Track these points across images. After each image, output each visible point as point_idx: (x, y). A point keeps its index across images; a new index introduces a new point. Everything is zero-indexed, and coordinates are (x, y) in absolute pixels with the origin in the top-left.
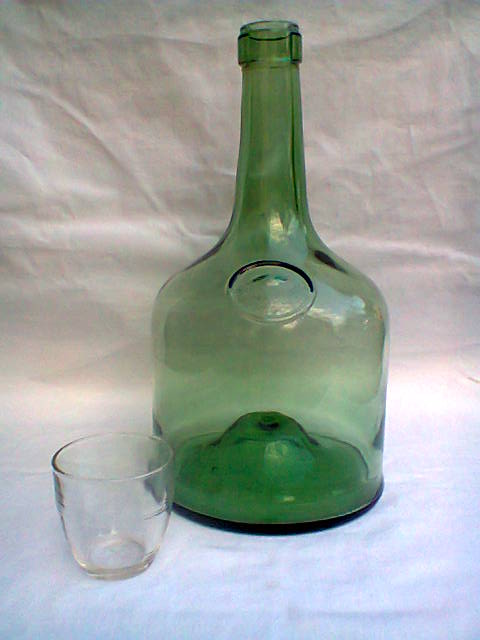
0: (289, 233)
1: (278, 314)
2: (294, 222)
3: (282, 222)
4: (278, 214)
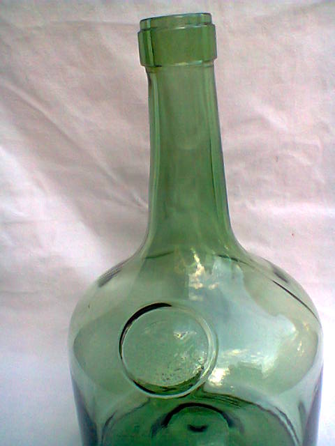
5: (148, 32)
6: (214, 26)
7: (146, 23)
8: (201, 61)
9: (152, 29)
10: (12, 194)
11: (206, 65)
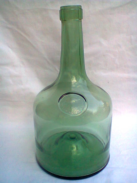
1: (75, 113)
5: (63, 10)
6: (82, 9)
7: (62, 8)
8: (78, 19)
9: (64, 9)
10: (14, 66)
11: (80, 21)
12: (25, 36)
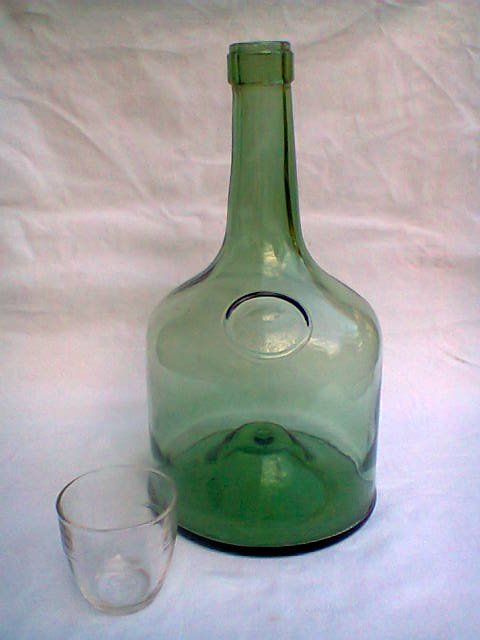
0: (284, 265)
1: (275, 350)
2: (289, 255)
3: (276, 255)
4: (271, 246)
5: (236, 56)
7: (234, 48)
12: (74, 121)
